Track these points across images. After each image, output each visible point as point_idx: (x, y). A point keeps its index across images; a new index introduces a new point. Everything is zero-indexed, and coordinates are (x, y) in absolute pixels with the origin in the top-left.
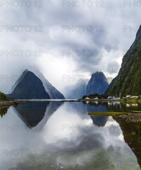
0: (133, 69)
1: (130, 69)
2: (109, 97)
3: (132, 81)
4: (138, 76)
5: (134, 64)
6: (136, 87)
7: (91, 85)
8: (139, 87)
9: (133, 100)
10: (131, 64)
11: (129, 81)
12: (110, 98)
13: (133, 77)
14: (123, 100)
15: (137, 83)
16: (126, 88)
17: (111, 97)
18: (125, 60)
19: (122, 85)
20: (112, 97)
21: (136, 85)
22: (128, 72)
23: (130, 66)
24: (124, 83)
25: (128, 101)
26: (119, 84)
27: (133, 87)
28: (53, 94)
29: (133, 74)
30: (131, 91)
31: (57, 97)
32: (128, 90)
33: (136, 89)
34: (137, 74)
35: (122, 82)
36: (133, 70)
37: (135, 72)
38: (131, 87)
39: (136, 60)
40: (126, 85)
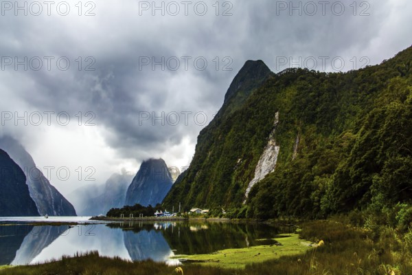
0: (211, 156)
1: (206, 156)
2: (157, 213)
3: (207, 179)
4: (218, 169)
5: (213, 147)
6: (214, 191)
7: (138, 185)
8: (219, 190)
9: (200, 218)
10: (208, 148)
11: (203, 179)
12: (158, 215)
13: (209, 171)
14: (182, 218)
15: (217, 183)
16: (196, 193)
17: (161, 212)
18: (202, 139)
19: (189, 187)
20: (163, 211)
21: (214, 188)
22: (202, 162)
23: (207, 151)
24: (194, 183)
25: (191, 219)
26: (184, 185)
27: (208, 192)
28: (49, 203)
29: (210, 166)
30: (205, 198)
31: (57, 211)
32: (200, 196)
33: (214, 195)
34: (217, 167)
35: (190, 182)
36: (210, 159)
37: (213, 162)
38: (206, 191)
39: (217, 140)
40: (197, 187)
